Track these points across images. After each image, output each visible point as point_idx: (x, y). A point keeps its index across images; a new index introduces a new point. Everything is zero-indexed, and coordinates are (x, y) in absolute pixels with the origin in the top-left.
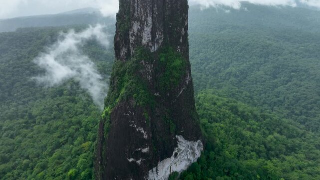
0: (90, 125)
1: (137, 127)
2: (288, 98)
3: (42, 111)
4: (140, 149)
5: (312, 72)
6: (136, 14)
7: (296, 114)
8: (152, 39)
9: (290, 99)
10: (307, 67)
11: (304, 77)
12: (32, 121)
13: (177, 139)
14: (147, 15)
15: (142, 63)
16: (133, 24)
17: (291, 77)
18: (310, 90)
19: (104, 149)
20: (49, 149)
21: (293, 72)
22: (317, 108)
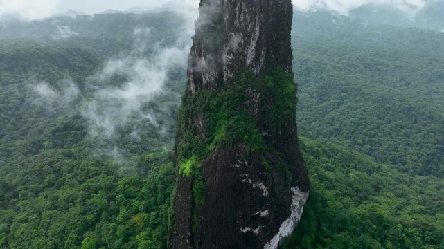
0: (132, 189)
1: (253, 182)
2: (345, 125)
3: (23, 176)
4: (258, 213)
5: (366, 91)
6: (236, 22)
7: (359, 144)
8: (256, 56)
9: (348, 127)
10: (359, 85)
11: (358, 98)
12: (10, 194)
13: (292, 193)
14: (255, 23)
15: (248, 92)
16: (231, 36)
17: (342, 99)
18: (369, 113)
19: (195, 220)
20: (72, 234)
21: (343, 92)
22: (380, 134)
